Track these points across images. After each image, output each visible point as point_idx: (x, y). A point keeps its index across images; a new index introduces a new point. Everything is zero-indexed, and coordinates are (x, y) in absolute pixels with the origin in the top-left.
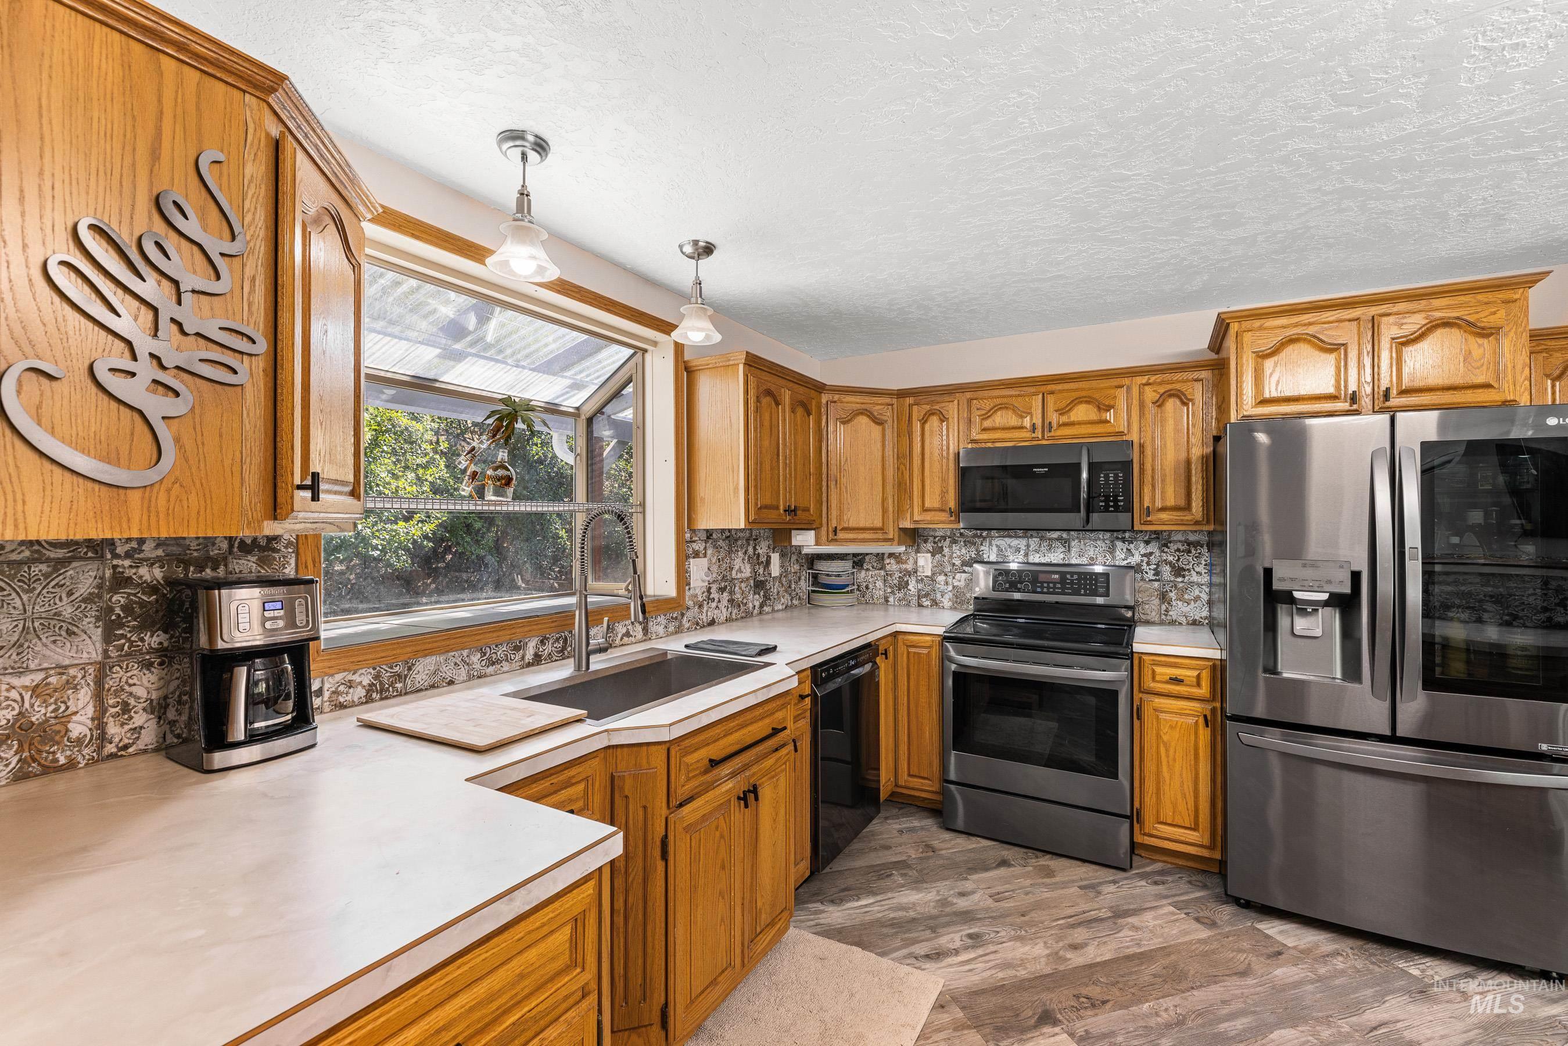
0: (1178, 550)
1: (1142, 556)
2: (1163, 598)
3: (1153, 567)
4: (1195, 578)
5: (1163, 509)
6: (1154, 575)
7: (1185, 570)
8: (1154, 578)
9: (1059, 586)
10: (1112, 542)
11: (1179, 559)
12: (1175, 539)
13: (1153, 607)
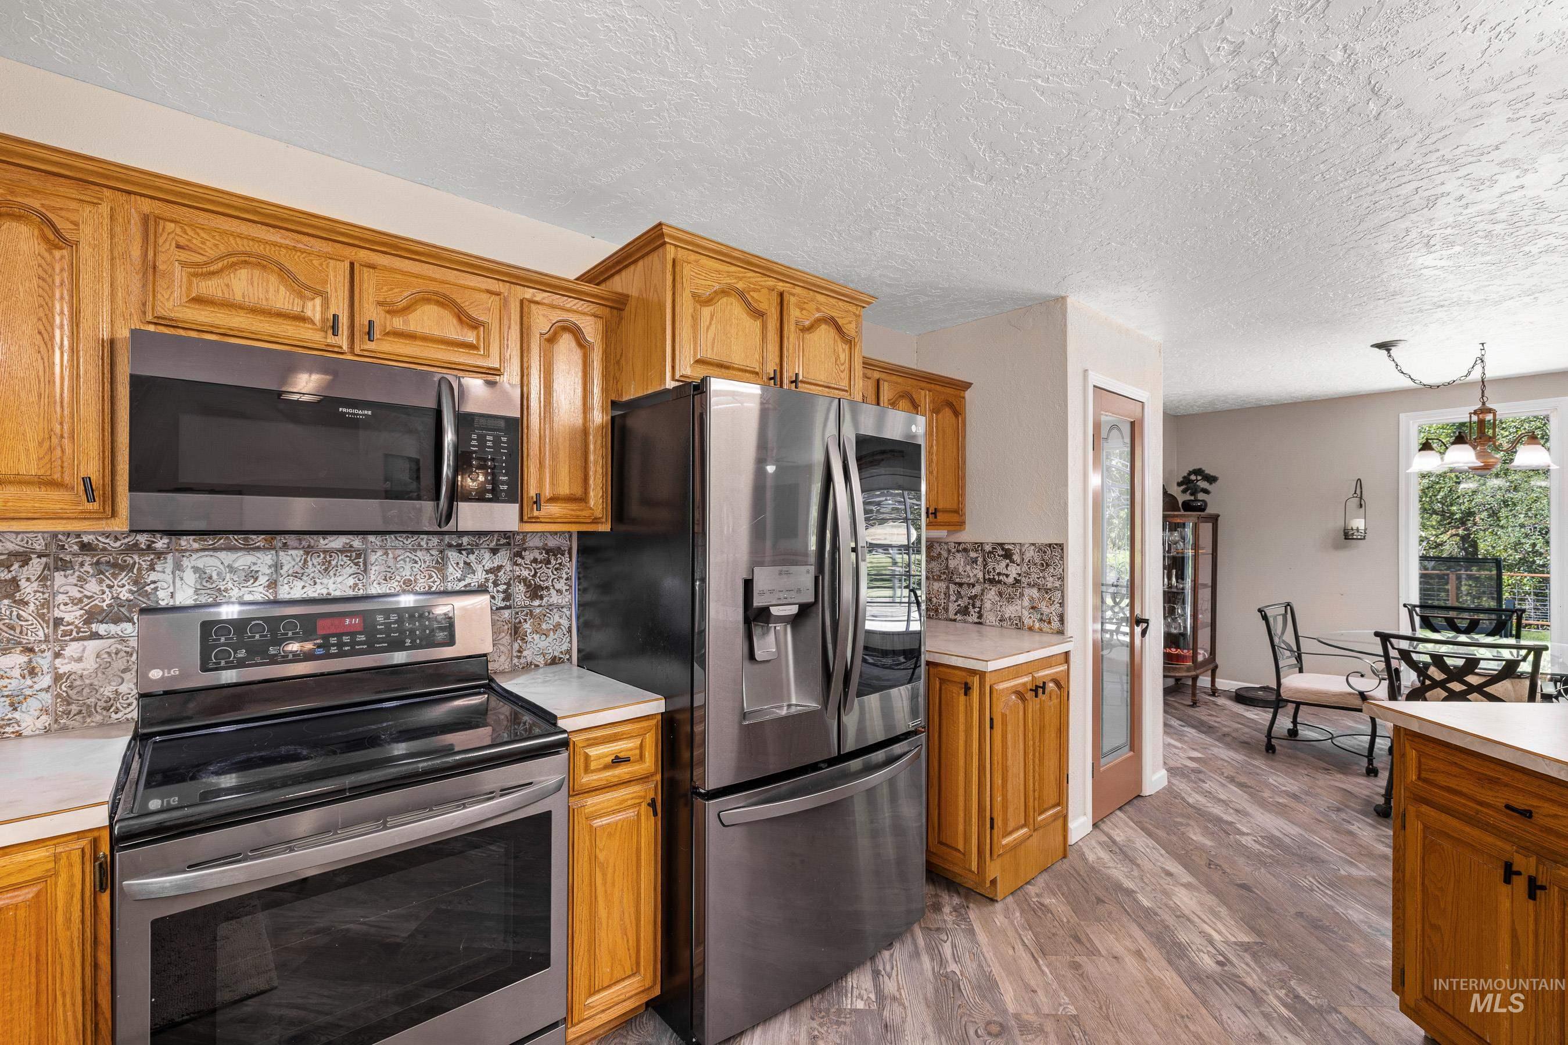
0: (535, 561)
1: (487, 572)
2: (516, 633)
3: (502, 587)
4: (555, 598)
5: (553, 499)
6: (503, 600)
7: (542, 588)
8: (503, 604)
9: (362, 638)
10: (441, 552)
11: (536, 573)
12: (531, 544)
13: (502, 648)
